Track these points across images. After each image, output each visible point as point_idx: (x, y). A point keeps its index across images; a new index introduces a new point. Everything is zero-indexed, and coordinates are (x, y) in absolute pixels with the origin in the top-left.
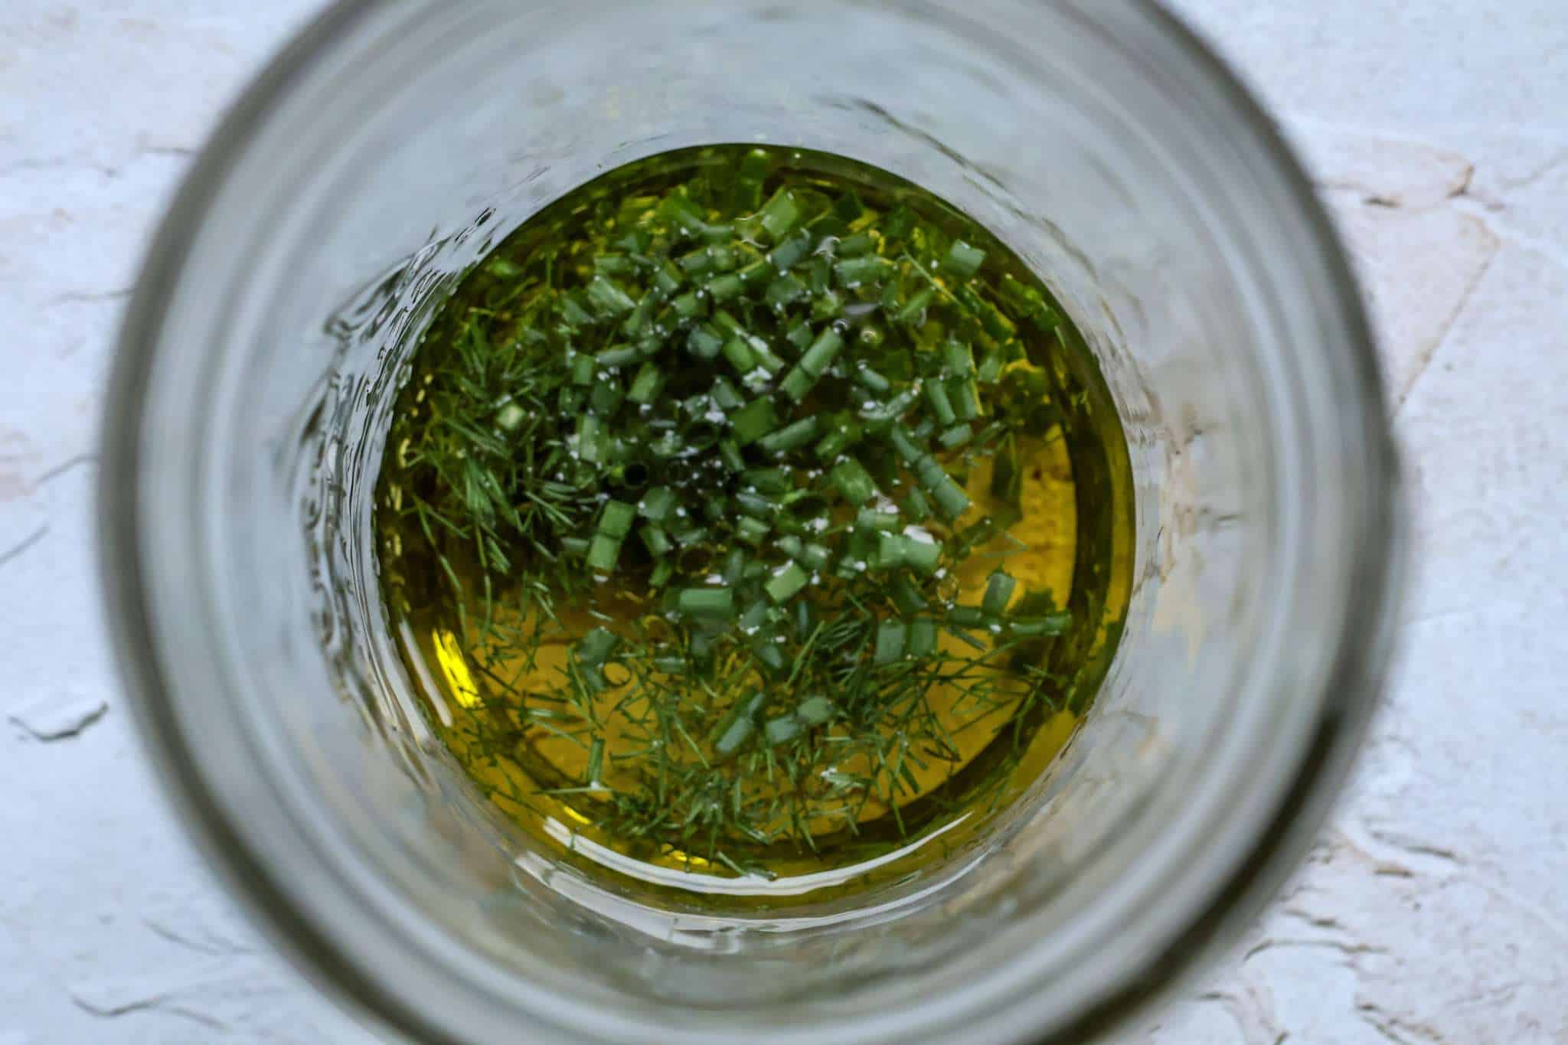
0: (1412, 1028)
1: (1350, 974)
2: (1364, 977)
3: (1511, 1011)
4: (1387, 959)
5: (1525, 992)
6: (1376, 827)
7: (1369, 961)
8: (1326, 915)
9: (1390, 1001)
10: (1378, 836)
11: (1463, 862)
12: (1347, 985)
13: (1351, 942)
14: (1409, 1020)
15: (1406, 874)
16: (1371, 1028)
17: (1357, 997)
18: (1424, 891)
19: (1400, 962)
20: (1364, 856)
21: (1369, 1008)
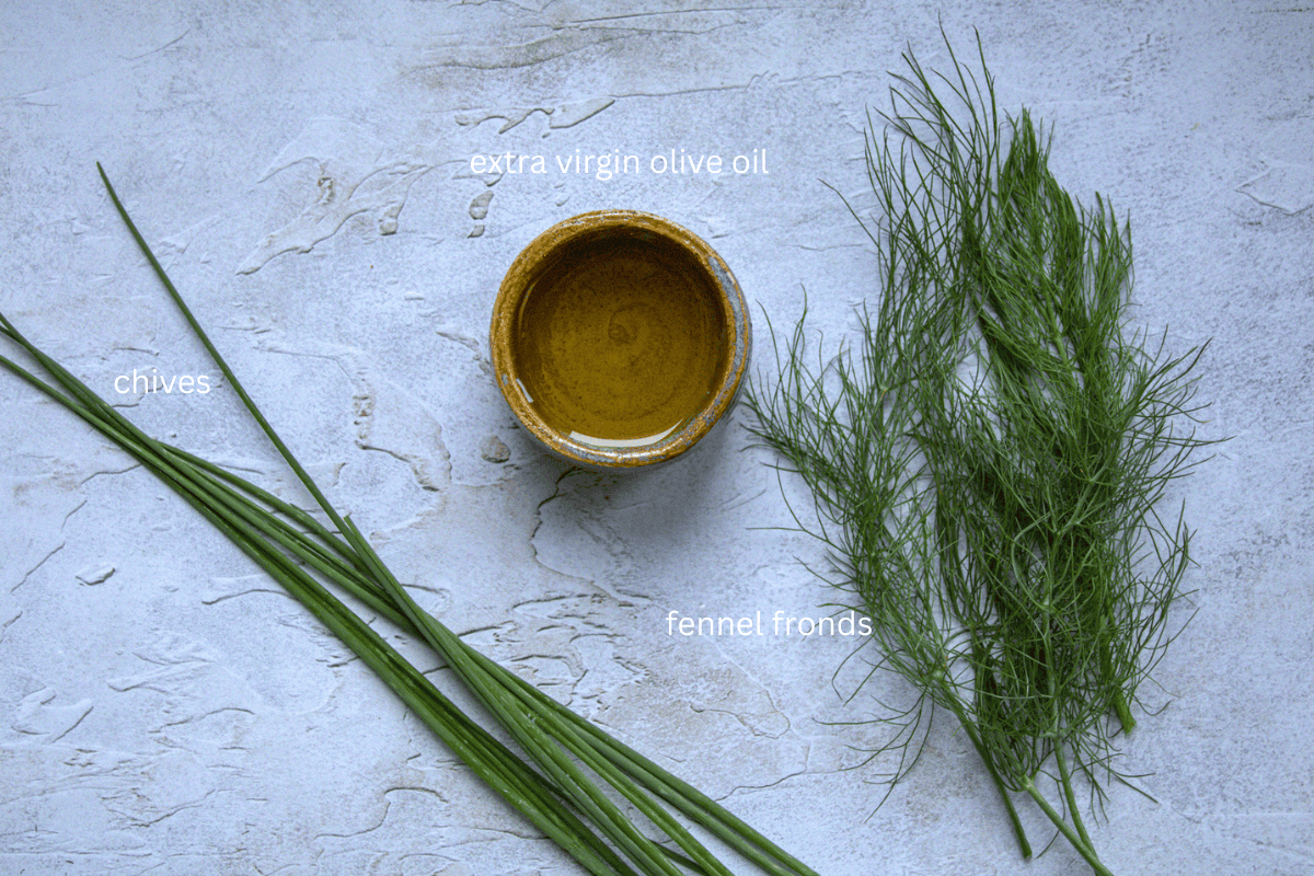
0: (635, 665)
1: (610, 646)
2: (617, 646)
3: (672, 655)
4: (625, 638)
5: (677, 647)
6: (618, 588)
7: (618, 640)
8: (601, 623)
9: (626, 654)
10: (619, 591)
11: (652, 599)
12: (610, 649)
13: (610, 633)
14: (634, 661)
15: (631, 605)
16: (619, 665)
17: (614, 654)
18: (638, 611)
19: (630, 639)
20: (615, 599)
21: (618, 658)
